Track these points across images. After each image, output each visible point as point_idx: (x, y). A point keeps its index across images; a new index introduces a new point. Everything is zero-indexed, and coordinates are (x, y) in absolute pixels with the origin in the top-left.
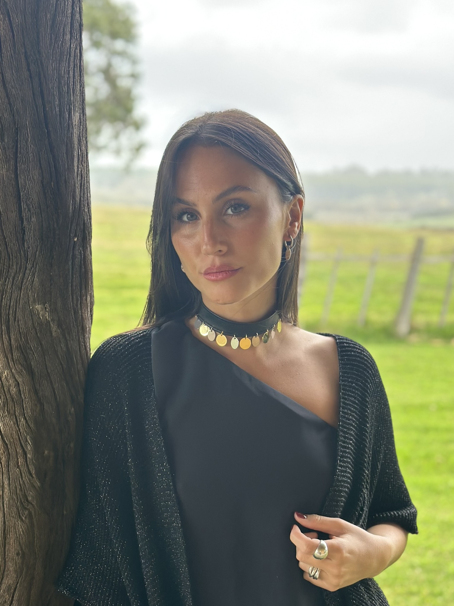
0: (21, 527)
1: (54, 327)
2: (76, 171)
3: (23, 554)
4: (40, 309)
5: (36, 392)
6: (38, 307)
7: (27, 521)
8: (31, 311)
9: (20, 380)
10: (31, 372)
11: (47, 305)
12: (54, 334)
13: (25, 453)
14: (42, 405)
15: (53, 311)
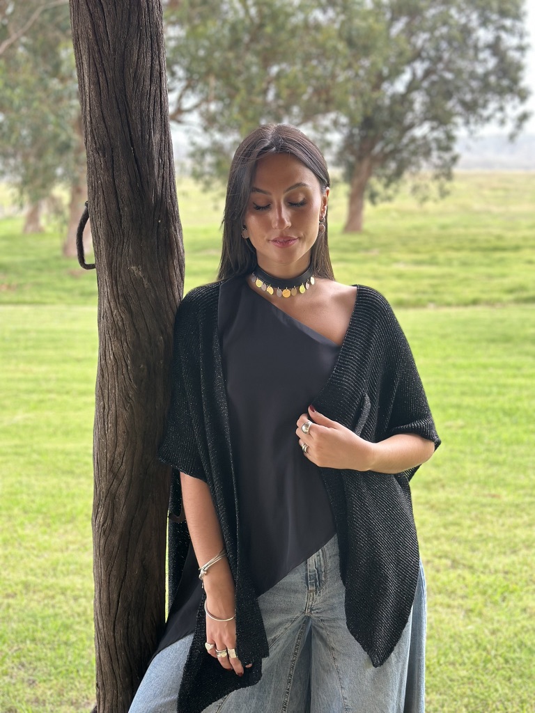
0: (126, 415)
1: (145, 282)
2: (156, 174)
3: (128, 432)
4: (135, 270)
5: (134, 326)
6: (133, 268)
7: (129, 411)
8: (129, 271)
9: (123, 317)
10: (130, 311)
11: (140, 267)
12: (146, 286)
13: (127, 365)
14: (138, 334)
15: (144, 270)
